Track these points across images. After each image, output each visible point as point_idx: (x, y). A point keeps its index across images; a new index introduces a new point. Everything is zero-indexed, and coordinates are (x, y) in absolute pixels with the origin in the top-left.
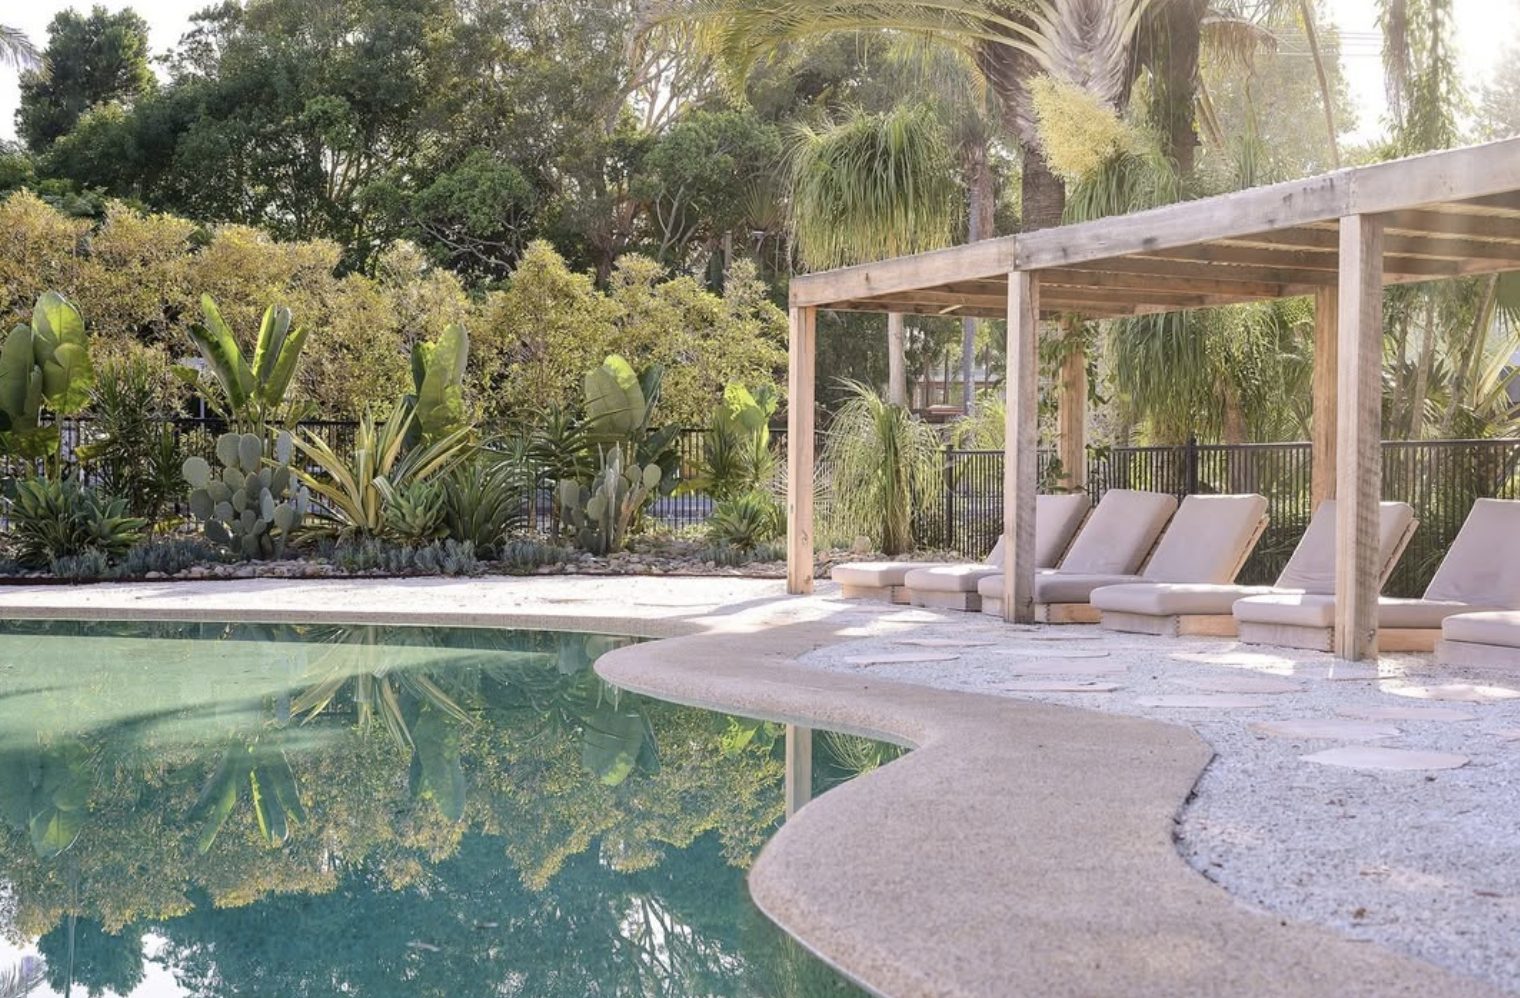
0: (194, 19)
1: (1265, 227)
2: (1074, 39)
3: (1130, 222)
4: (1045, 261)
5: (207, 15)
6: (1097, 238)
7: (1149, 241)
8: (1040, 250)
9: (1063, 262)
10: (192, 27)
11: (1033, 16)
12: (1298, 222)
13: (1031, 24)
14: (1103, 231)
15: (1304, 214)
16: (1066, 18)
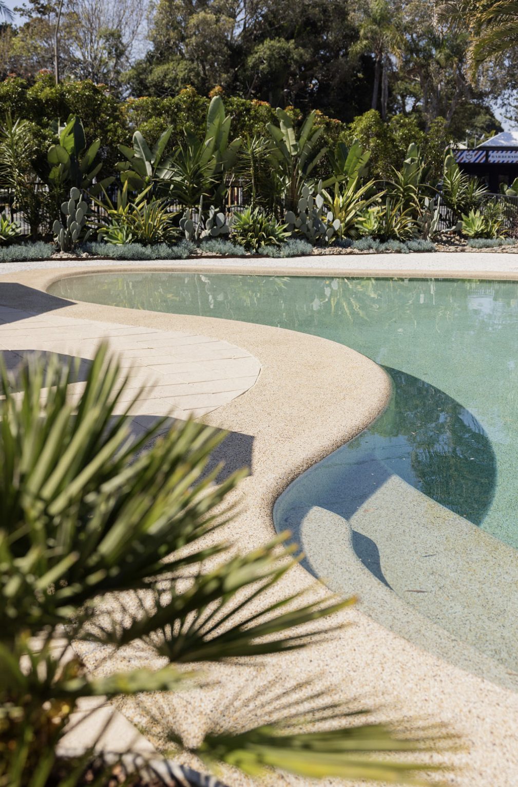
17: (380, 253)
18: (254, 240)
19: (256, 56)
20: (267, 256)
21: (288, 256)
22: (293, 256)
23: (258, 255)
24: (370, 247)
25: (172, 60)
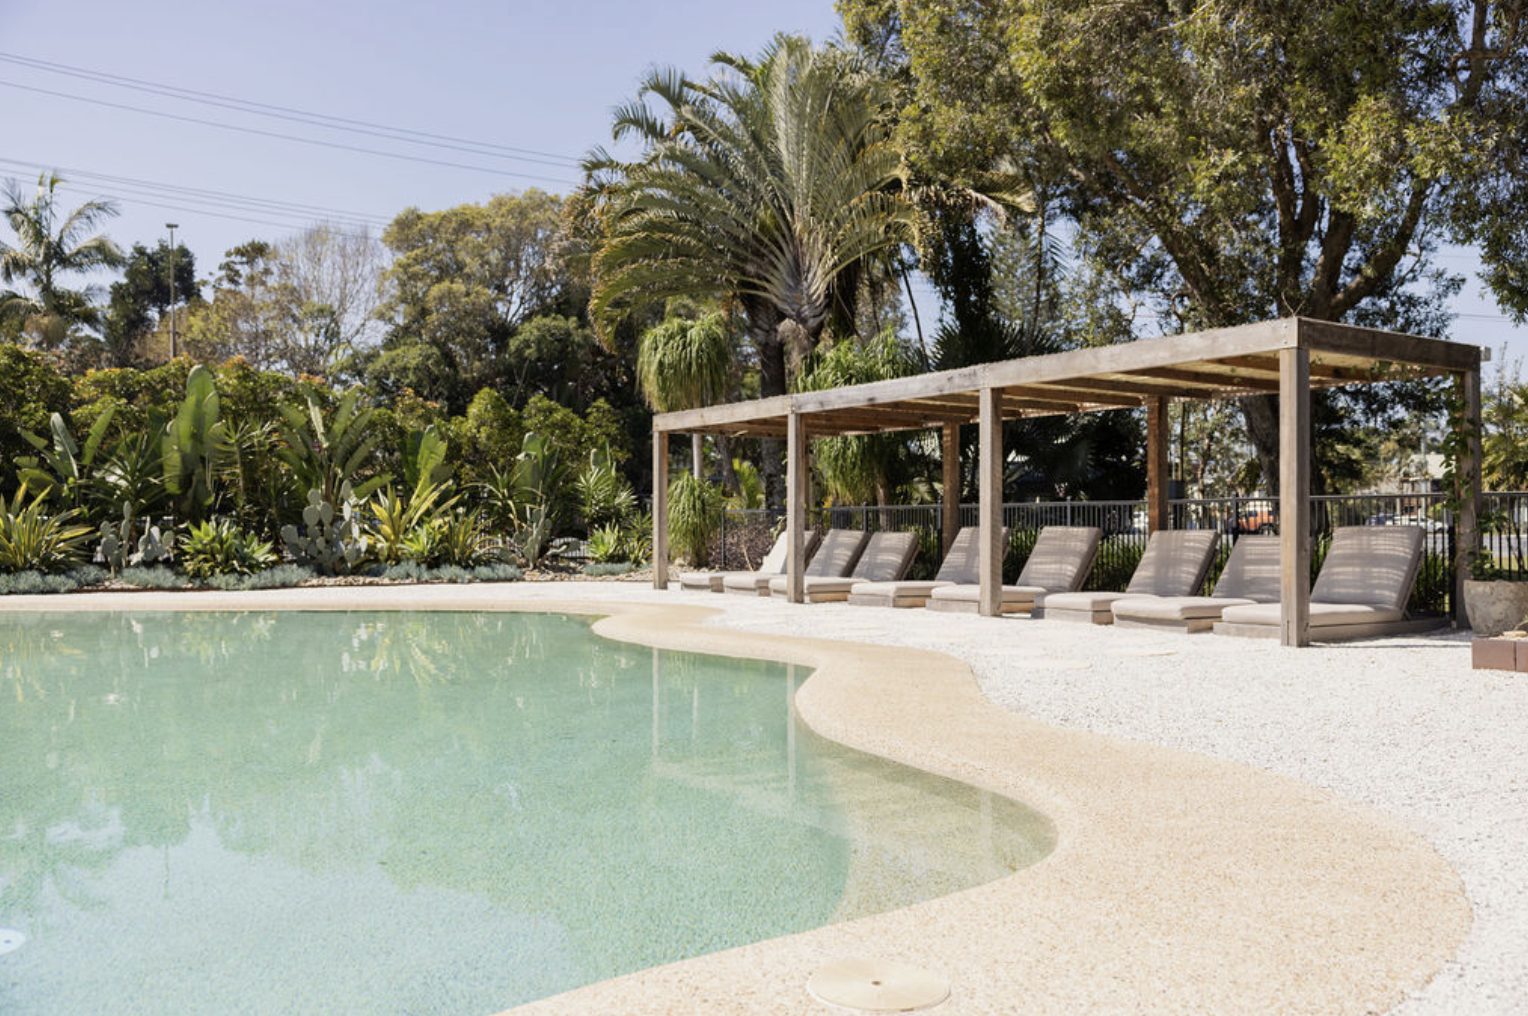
0: (228, 254)
1: (938, 393)
2: (790, 286)
3: (860, 389)
4: (811, 408)
5: (239, 252)
6: (841, 397)
7: (871, 399)
8: (807, 403)
9: (821, 409)
10: (225, 260)
11: (768, 276)
12: (956, 391)
13: (768, 281)
14: (844, 394)
15: (959, 387)
16: (785, 275)
17: (422, 583)
18: (206, 566)
19: (521, 338)
20: (218, 589)
21: (254, 588)
22: (264, 588)
23: (205, 587)
24: (408, 576)
25: (405, 344)
